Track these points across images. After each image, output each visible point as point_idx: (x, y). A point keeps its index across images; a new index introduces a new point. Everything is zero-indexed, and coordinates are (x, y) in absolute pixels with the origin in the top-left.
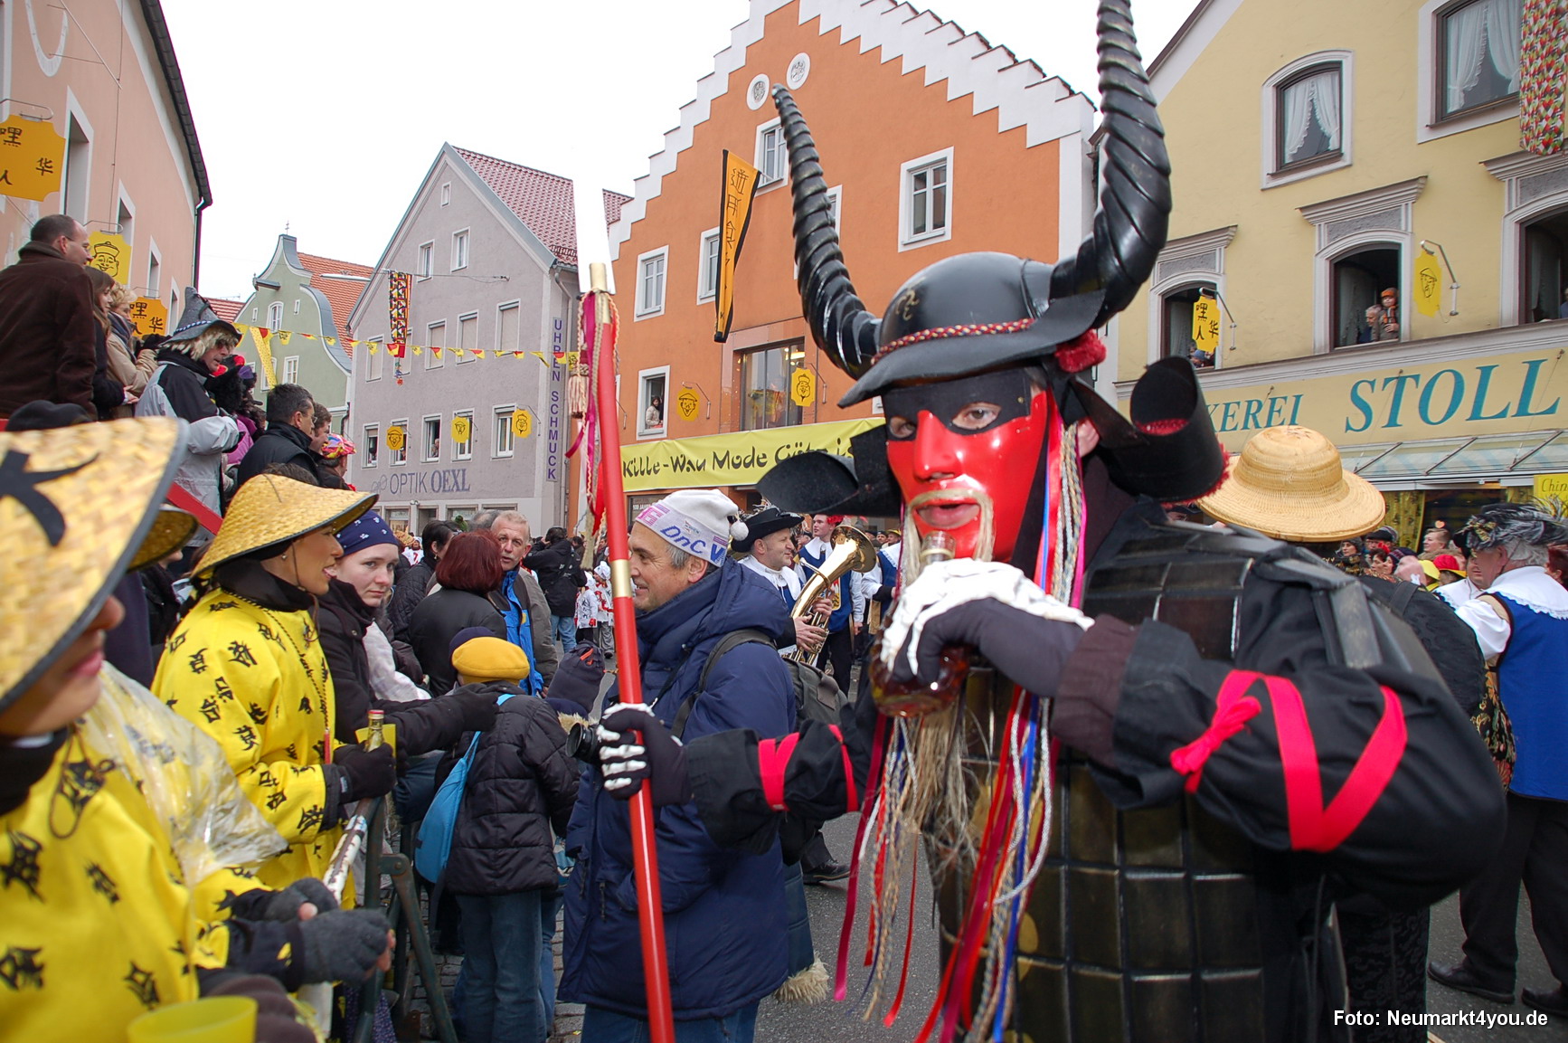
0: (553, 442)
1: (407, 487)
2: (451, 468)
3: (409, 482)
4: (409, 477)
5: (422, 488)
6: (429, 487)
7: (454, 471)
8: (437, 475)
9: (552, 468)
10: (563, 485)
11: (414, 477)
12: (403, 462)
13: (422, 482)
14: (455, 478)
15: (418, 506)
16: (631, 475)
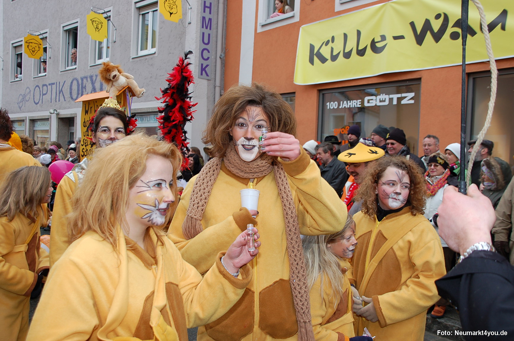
0: (207, 32)
1: (47, 97)
2: (89, 74)
3: (49, 92)
4: (49, 87)
5: (62, 98)
6: (67, 95)
7: (91, 77)
8: (75, 83)
9: (205, 63)
10: (218, 83)
11: (54, 86)
12: (44, 74)
13: (61, 91)
14: (93, 83)
15: (58, 114)
16: (323, 60)
